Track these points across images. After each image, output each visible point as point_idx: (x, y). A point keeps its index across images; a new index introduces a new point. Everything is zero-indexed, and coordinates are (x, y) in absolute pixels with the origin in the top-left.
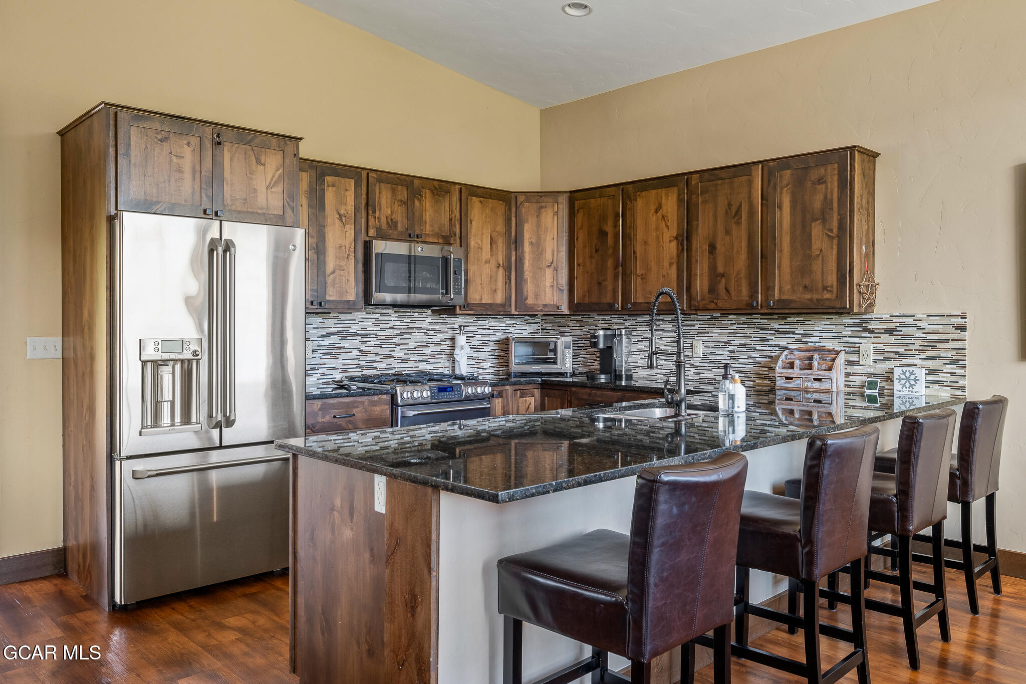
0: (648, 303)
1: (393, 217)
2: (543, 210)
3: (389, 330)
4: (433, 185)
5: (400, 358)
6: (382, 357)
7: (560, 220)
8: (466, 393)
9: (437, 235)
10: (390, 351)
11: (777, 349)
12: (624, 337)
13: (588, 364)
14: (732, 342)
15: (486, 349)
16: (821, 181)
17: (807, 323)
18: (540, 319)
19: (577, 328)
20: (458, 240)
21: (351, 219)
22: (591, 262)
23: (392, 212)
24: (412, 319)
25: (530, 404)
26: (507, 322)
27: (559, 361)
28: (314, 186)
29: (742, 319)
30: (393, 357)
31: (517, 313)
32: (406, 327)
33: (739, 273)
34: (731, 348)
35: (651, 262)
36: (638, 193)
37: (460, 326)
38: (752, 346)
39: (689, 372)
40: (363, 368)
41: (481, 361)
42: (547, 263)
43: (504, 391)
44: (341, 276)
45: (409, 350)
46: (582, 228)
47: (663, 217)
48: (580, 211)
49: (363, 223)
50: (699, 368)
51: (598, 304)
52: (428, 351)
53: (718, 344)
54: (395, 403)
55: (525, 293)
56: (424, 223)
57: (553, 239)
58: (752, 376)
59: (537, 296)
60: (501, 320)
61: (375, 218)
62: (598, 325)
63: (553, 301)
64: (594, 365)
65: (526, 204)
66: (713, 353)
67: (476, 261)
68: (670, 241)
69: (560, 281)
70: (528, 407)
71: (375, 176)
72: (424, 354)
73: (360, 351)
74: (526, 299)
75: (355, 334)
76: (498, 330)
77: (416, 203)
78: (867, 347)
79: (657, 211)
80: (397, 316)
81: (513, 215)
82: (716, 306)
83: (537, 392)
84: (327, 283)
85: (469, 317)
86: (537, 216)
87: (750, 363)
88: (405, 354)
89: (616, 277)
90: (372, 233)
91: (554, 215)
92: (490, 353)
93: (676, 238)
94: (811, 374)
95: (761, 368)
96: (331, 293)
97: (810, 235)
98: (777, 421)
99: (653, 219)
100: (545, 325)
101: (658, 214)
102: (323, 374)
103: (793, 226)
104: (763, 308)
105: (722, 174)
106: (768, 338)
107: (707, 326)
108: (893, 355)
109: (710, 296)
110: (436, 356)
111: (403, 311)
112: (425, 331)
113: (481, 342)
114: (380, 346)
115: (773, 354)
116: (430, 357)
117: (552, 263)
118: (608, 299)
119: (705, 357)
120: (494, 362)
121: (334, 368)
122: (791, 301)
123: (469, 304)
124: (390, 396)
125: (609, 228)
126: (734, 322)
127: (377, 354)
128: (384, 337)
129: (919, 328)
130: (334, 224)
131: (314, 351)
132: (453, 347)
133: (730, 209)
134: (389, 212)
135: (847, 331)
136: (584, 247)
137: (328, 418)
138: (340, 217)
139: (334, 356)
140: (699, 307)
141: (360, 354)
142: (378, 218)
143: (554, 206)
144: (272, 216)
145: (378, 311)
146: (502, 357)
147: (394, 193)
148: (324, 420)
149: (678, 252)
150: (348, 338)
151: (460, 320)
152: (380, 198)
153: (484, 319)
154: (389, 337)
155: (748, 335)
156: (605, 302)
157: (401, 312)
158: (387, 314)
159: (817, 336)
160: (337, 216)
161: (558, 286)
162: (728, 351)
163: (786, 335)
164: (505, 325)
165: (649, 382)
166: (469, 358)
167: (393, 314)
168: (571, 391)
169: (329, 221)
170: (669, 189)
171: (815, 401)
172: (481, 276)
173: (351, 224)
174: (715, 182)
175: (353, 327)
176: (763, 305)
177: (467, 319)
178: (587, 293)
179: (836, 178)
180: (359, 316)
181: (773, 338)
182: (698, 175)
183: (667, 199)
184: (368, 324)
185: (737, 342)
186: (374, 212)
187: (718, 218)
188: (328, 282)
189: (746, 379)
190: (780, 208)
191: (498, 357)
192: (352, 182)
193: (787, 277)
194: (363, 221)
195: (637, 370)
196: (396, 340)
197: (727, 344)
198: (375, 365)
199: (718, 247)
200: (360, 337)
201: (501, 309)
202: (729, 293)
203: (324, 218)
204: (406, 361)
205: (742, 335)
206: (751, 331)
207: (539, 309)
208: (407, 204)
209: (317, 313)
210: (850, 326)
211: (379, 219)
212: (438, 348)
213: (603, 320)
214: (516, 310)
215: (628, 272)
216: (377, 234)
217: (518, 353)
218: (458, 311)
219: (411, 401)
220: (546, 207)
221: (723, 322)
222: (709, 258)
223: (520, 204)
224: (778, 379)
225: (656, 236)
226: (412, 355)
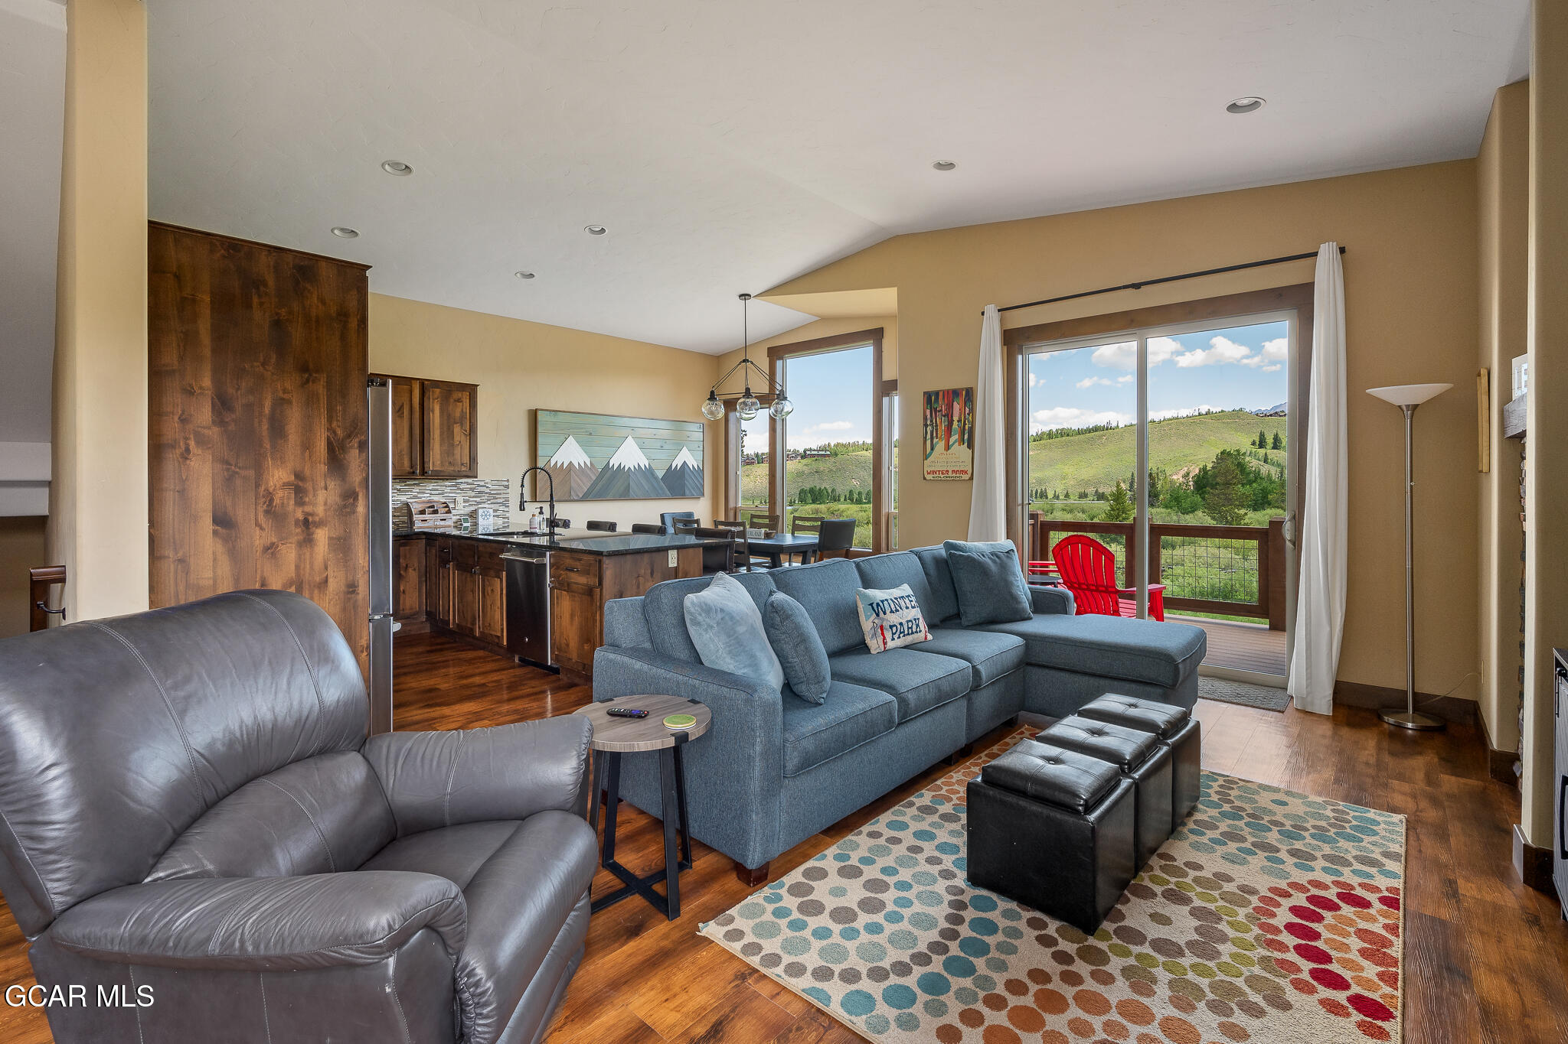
11: (399, 502)
16: (459, 400)
17: (422, 485)
78: (460, 499)
97: (453, 431)
103: (442, 424)
108: (474, 503)
122: (441, 471)
129: (487, 487)
135: (448, 490)
159: (429, 493)
163: (408, 493)
179: (468, 401)
181: (396, 495)
190: (433, 411)
210: (449, 486)
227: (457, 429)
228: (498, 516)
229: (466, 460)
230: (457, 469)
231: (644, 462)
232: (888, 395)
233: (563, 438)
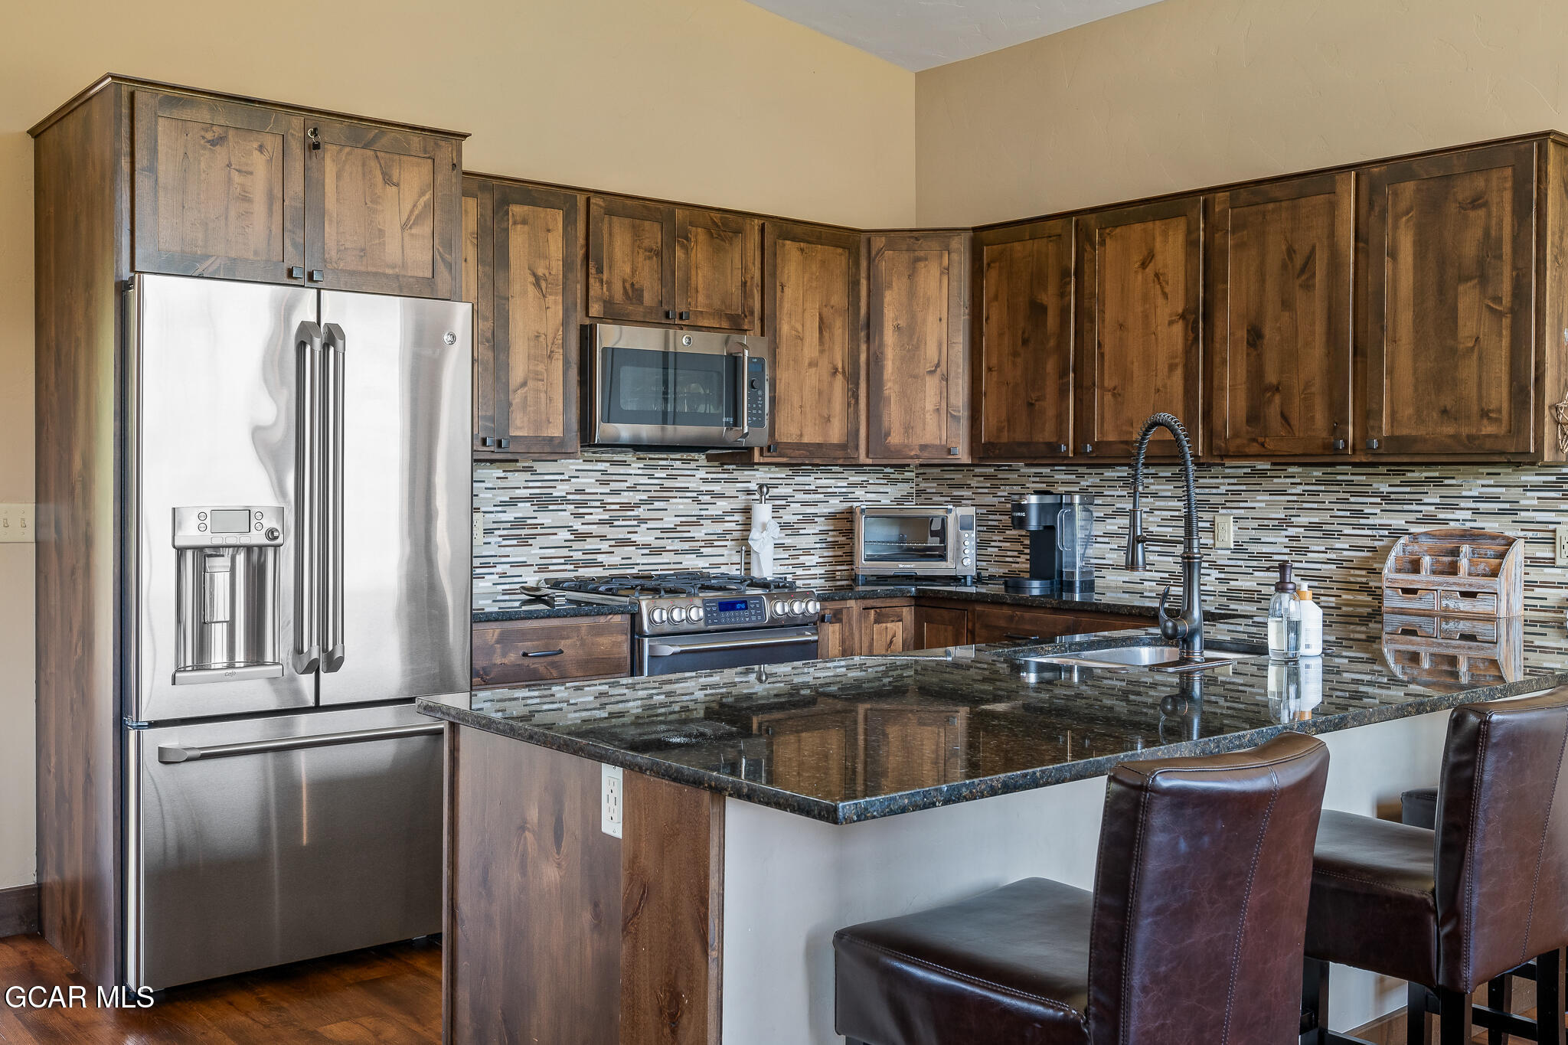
0: (1126, 443)
1: (635, 280)
2: (922, 264)
3: (626, 493)
4: (712, 219)
5: (646, 546)
6: (613, 543)
7: (954, 284)
8: (771, 612)
9: (718, 314)
10: (629, 533)
11: (1386, 533)
12: (1078, 508)
13: (1008, 559)
14: (1293, 519)
15: (811, 529)
16: (1477, 202)
17: (1447, 482)
18: (914, 474)
19: (986, 491)
20: (757, 323)
21: (557, 285)
22: (1014, 364)
23: (634, 271)
24: (670, 472)
25: (894, 636)
26: (850, 478)
27: (950, 554)
28: (489, 223)
29: (1315, 474)
30: (633, 544)
31: (870, 461)
32: (658, 488)
33: (1308, 385)
34: (1292, 531)
35: (1133, 363)
36: (1108, 231)
37: (761, 486)
38: (1336, 527)
39: (1207, 578)
40: (578, 564)
41: (801, 552)
42: (928, 365)
43: (845, 611)
44: (538, 391)
45: (664, 530)
46: (996, 298)
47: (1157, 275)
48: (992, 265)
49: (579, 292)
50: (1227, 569)
51: (1027, 444)
52: (699, 533)
53: (1266, 522)
54: (637, 630)
55: (886, 424)
56: (693, 291)
57: (940, 320)
58: (1335, 585)
59: (908, 428)
60: (840, 476)
61: (601, 281)
62: (1027, 485)
63: (940, 439)
64: (1018, 563)
65: (888, 253)
66: (1256, 541)
67: (791, 362)
68: (1171, 323)
69: (952, 400)
70: (891, 642)
71: (601, 203)
72: (692, 539)
73: (573, 532)
74: (888, 434)
75: (564, 500)
76: (833, 494)
77: (679, 253)
79: (1144, 265)
80: (642, 466)
81: (863, 274)
82: (1263, 449)
83: (908, 614)
84: (512, 404)
85: (777, 469)
86: (909, 276)
87: (1330, 561)
88: (656, 538)
89: (1063, 393)
90: (595, 309)
91: (942, 273)
92: (817, 538)
93: (1183, 316)
94: (1455, 584)
95: (1352, 571)
96: (518, 423)
97: (1454, 310)
98: (1383, 676)
99: (1138, 281)
100: (923, 485)
101: (1147, 270)
102: (503, 575)
104: (1358, 453)
105: (1275, 191)
106: (1366, 511)
107: (1244, 488)
109: (1250, 429)
110: (716, 543)
111: (653, 456)
112: (695, 494)
113: (801, 517)
114: (609, 523)
115: (1376, 544)
116: (703, 544)
117: (938, 365)
118: (1047, 435)
119: (1239, 548)
120: (826, 554)
121: (523, 564)
122: (1414, 440)
123: (777, 444)
124: (628, 617)
125: (1049, 298)
126: (1298, 480)
127: (603, 538)
128: (617, 507)
130: (524, 293)
131: (488, 532)
132: (747, 526)
133: (1291, 258)
134: (628, 270)
135: (1530, 500)
136: (1001, 335)
137: (513, 657)
138: (537, 281)
139: (524, 541)
140: (1228, 451)
141: (572, 537)
142: (607, 283)
143: (941, 256)
144: (411, 279)
145: (605, 456)
146: (841, 546)
147: (637, 234)
148: (505, 661)
149: (1185, 345)
150: (551, 507)
151: (761, 475)
152: (611, 243)
153: (807, 473)
154: (627, 506)
155: (1327, 505)
156: (1041, 440)
157: (650, 459)
158: (623, 463)
159: (1468, 509)
160: (531, 279)
161: (950, 410)
162: (1286, 537)
163: (1405, 506)
164: (846, 485)
165: (1127, 595)
166: (777, 546)
167: (633, 462)
168: (974, 611)
169: (516, 288)
170: (1167, 221)
171: (1464, 637)
172: (801, 390)
173: (556, 294)
174: (1261, 207)
175: (559, 487)
176: (1358, 447)
177: (774, 472)
178: (1006, 424)
179: (1508, 196)
180: (571, 467)
181: (1378, 511)
182: (1228, 193)
183: (1166, 241)
184: (588, 482)
185: (1304, 520)
186: (600, 271)
187: (1268, 277)
188: (514, 403)
189: (1322, 591)
190: (1394, 255)
191: (834, 545)
192: (559, 215)
193: (1407, 392)
194: (579, 288)
195: (1104, 572)
196: (640, 512)
197: (1283, 524)
198: (600, 558)
199: (1268, 332)
200: (572, 507)
201: (839, 453)
202: (1289, 425)
203: (507, 281)
204: (658, 551)
205: (1315, 506)
206: (1333, 497)
207: (913, 453)
208: (662, 255)
209: (492, 461)
210: (1535, 488)
211: (609, 283)
212: (719, 528)
213: (1036, 475)
214: (867, 456)
215: (1087, 383)
216: (605, 313)
217: (870, 536)
218: (757, 458)
219: (667, 628)
220: (926, 259)
221: (1275, 480)
222: (1248, 355)
223: (877, 254)
224: (1387, 592)
225: (1142, 312)
226: (670, 540)
227: (1468, 298)
229: (1500, 397)
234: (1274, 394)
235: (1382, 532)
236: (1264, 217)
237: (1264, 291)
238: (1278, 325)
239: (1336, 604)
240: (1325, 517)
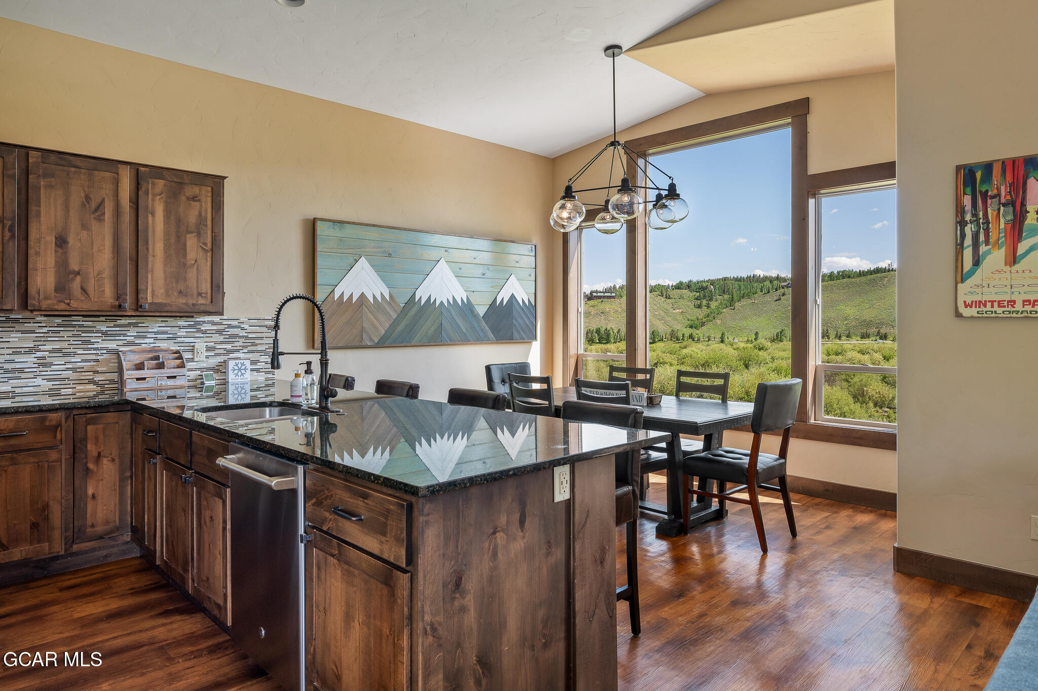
11: (105, 351)
14: (40, 347)
16: (194, 198)
17: (140, 325)
29: (56, 321)
33: (100, 273)
34: (39, 354)
38: (72, 350)
58: (71, 382)
78: (200, 345)
87: (67, 369)
94: (164, 373)
95: (83, 373)
97: (185, 245)
103: (167, 234)
105: (77, 161)
106: (92, 341)
108: (222, 351)
109: (58, 295)
115: (99, 358)
122: (165, 305)
126: (44, 325)
129: (243, 329)
133: (88, 202)
135: (182, 332)
140: (41, 307)
149: (3, 240)
155: (66, 338)
159: (152, 338)
162: (35, 358)
163: (116, 337)
174: (66, 168)
179: (209, 199)
181: (100, 340)
182: (39, 153)
187: (71, 209)
189: (63, 386)
190: (153, 214)
193: (161, 281)
197: (33, 350)
199: (71, 240)
202: (87, 294)
205: (57, 339)
206: (70, 334)
210: (184, 327)
221: (26, 325)
222: (56, 251)
224: (127, 381)
227: (191, 242)
228: (258, 370)
229: (206, 287)
230: (191, 302)
231: (461, 295)
232: (814, 196)
233: (352, 261)
234: (76, 276)
235: (102, 352)
236: (68, 174)
237: (69, 216)
238: (79, 237)
239: (72, 392)
240: (65, 345)
